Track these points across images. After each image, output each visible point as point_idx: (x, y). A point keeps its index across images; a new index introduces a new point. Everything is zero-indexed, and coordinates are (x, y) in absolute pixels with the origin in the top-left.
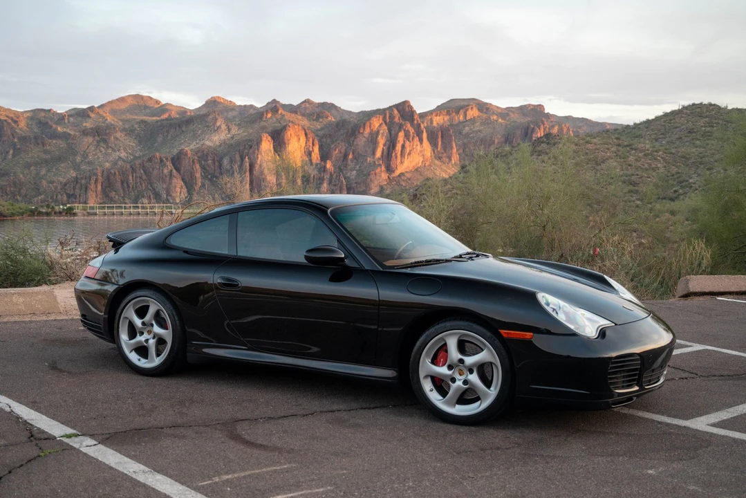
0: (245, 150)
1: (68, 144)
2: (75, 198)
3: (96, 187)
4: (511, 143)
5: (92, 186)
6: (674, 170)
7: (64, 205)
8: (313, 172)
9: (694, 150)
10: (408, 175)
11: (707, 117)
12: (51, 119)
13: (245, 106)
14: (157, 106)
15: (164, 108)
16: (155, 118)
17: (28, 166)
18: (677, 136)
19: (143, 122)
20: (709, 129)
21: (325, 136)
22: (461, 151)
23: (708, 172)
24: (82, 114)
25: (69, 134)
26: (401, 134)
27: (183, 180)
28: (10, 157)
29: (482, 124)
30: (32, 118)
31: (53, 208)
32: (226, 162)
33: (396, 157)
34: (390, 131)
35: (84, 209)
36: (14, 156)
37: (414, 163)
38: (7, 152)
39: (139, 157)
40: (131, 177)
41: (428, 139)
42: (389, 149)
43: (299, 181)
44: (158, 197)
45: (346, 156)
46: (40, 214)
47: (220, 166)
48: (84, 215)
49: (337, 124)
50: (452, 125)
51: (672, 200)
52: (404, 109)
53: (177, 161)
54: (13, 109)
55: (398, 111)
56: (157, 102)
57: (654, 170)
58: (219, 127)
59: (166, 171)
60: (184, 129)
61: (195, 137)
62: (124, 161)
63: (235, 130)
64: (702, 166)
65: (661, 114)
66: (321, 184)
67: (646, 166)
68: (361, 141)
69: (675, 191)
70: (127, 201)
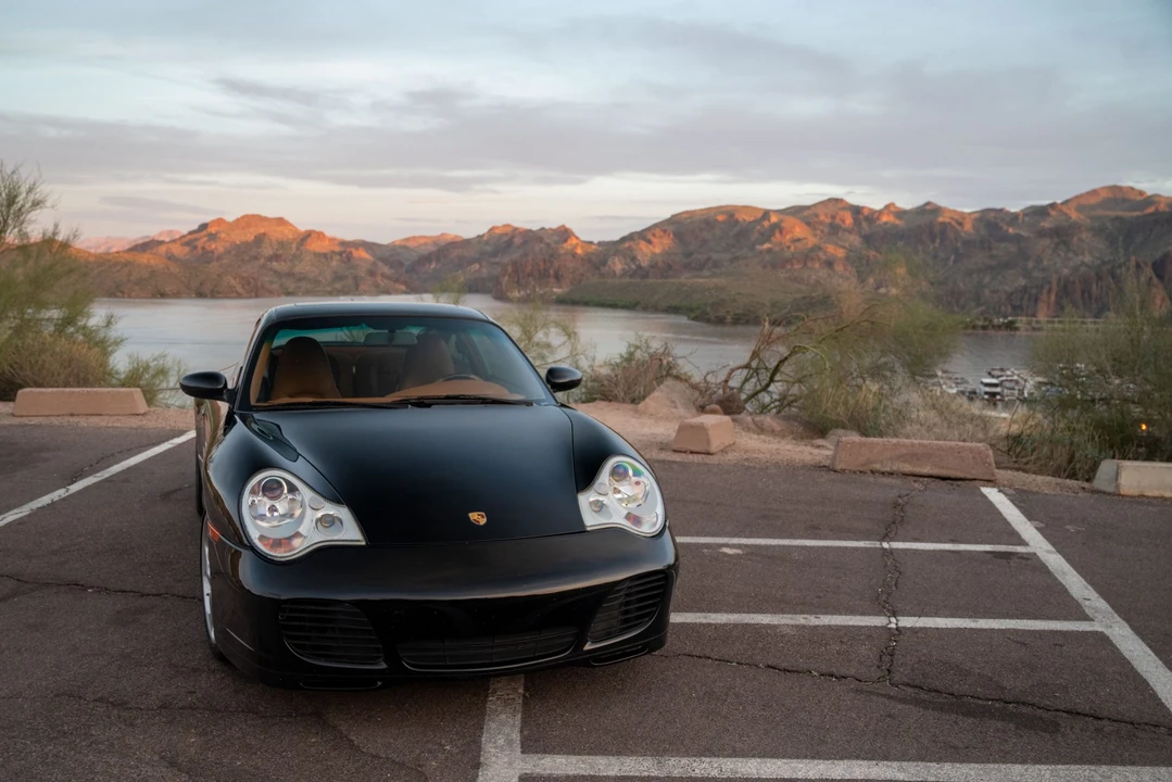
1: (1020, 248)
2: (1022, 309)
3: (1049, 297)
5: (1044, 297)
7: (1005, 317)
12: (1003, 220)
14: (1139, 198)
15: (1150, 200)
16: (1135, 213)
17: (970, 273)
19: (1118, 218)
24: (1040, 212)
25: (1022, 236)
28: (951, 263)
30: (979, 220)
31: (991, 321)
35: (1029, 323)
36: (955, 262)
38: (948, 259)
39: (1107, 262)
40: (1094, 286)
46: (975, 327)
48: (1027, 330)
53: (1160, 265)
54: (959, 209)
56: (1141, 193)
59: (1143, 279)
62: (1087, 266)
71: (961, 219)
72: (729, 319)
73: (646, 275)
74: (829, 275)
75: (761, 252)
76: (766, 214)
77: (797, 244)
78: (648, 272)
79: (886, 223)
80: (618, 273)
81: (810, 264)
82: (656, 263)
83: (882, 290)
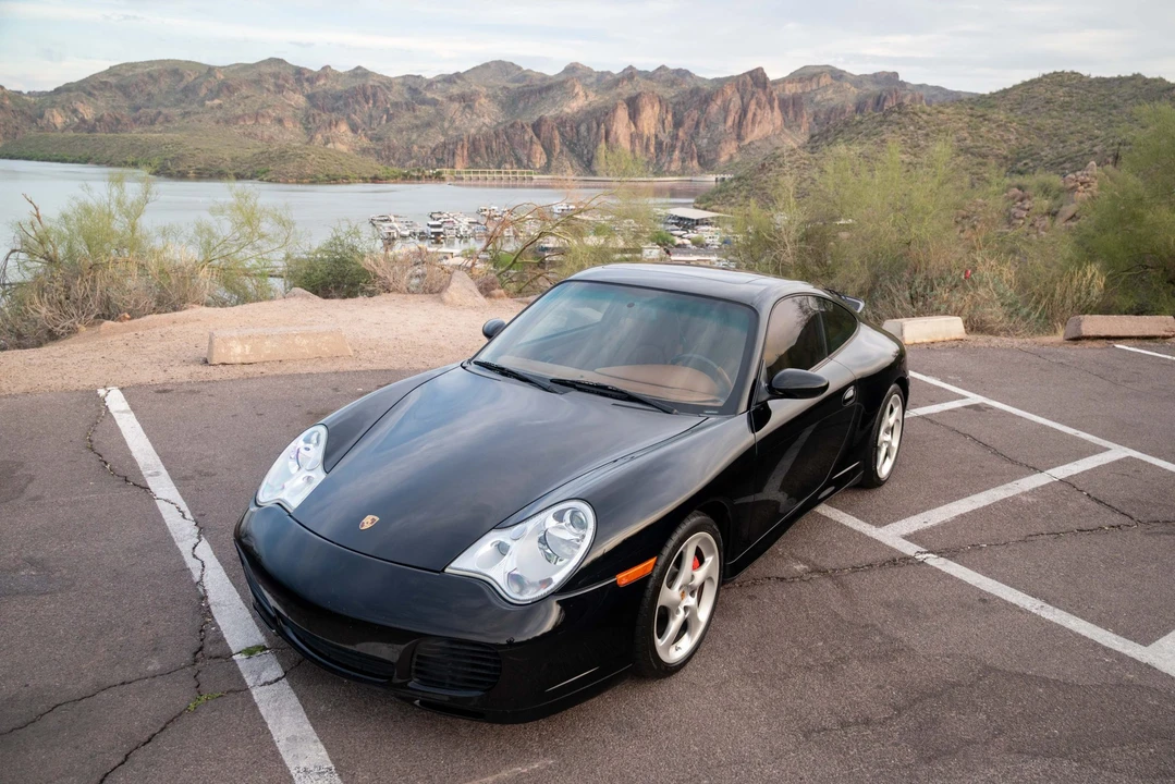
0: (600, 118)
1: (437, 110)
2: (444, 163)
3: (463, 152)
4: (862, 111)
5: (459, 152)
6: (1026, 141)
7: (434, 169)
8: (666, 139)
9: (1049, 121)
10: (758, 144)
11: (1067, 86)
12: (421, 85)
13: (602, 73)
14: (519, 72)
15: (524, 75)
16: (517, 85)
17: (400, 131)
18: (1033, 106)
19: (505, 88)
20: (1067, 99)
21: (678, 103)
22: (811, 120)
23: (1061, 145)
24: (449, 79)
25: (438, 100)
26: (753, 102)
27: (543, 146)
29: (834, 92)
30: (403, 84)
31: (423, 172)
32: (583, 128)
33: (747, 126)
34: (742, 98)
35: (452, 174)
36: (387, 121)
37: (764, 132)
38: (381, 118)
39: (502, 123)
40: (494, 143)
41: (780, 108)
42: (740, 116)
43: (652, 150)
44: (519, 162)
45: (697, 125)
46: (412, 177)
47: (578, 132)
48: (451, 180)
49: (691, 92)
50: (804, 93)
51: (1021, 173)
52: (757, 78)
53: (537, 127)
54: (385, 75)
55: (752, 79)
56: (520, 68)
57: (1005, 142)
58: (577, 94)
59: (527, 138)
60: (544, 95)
61: (554, 103)
62: (487, 126)
63: (592, 97)
64: (1056, 139)
65: (1018, 82)
66: (673, 151)
67: (998, 137)
68: (714, 108)
69: (1025, 164)
70: (491, 166)
71: (387, 84)
72: (191, 174)
73: (92, 129)
74: (280, 132)
75: (212, 108)
76: (210, 70)
77: (246, 101)
78: (94, 127)
79: (325, 84)
80: (59, 126)
81: (261, 120)
82: (102, 116)
83: (330, 146)
